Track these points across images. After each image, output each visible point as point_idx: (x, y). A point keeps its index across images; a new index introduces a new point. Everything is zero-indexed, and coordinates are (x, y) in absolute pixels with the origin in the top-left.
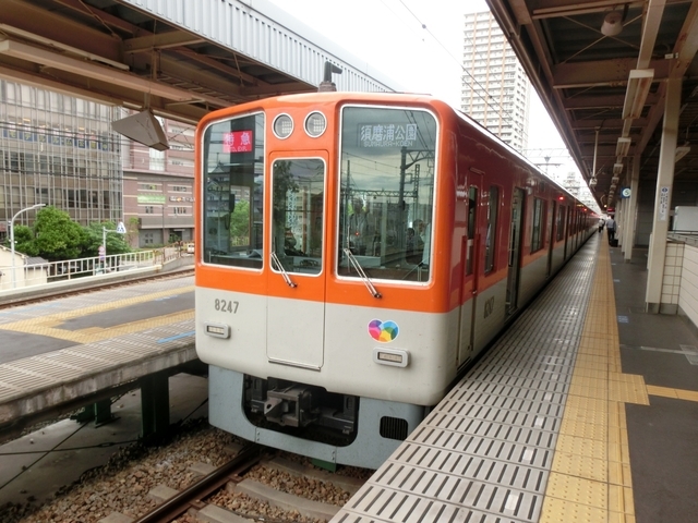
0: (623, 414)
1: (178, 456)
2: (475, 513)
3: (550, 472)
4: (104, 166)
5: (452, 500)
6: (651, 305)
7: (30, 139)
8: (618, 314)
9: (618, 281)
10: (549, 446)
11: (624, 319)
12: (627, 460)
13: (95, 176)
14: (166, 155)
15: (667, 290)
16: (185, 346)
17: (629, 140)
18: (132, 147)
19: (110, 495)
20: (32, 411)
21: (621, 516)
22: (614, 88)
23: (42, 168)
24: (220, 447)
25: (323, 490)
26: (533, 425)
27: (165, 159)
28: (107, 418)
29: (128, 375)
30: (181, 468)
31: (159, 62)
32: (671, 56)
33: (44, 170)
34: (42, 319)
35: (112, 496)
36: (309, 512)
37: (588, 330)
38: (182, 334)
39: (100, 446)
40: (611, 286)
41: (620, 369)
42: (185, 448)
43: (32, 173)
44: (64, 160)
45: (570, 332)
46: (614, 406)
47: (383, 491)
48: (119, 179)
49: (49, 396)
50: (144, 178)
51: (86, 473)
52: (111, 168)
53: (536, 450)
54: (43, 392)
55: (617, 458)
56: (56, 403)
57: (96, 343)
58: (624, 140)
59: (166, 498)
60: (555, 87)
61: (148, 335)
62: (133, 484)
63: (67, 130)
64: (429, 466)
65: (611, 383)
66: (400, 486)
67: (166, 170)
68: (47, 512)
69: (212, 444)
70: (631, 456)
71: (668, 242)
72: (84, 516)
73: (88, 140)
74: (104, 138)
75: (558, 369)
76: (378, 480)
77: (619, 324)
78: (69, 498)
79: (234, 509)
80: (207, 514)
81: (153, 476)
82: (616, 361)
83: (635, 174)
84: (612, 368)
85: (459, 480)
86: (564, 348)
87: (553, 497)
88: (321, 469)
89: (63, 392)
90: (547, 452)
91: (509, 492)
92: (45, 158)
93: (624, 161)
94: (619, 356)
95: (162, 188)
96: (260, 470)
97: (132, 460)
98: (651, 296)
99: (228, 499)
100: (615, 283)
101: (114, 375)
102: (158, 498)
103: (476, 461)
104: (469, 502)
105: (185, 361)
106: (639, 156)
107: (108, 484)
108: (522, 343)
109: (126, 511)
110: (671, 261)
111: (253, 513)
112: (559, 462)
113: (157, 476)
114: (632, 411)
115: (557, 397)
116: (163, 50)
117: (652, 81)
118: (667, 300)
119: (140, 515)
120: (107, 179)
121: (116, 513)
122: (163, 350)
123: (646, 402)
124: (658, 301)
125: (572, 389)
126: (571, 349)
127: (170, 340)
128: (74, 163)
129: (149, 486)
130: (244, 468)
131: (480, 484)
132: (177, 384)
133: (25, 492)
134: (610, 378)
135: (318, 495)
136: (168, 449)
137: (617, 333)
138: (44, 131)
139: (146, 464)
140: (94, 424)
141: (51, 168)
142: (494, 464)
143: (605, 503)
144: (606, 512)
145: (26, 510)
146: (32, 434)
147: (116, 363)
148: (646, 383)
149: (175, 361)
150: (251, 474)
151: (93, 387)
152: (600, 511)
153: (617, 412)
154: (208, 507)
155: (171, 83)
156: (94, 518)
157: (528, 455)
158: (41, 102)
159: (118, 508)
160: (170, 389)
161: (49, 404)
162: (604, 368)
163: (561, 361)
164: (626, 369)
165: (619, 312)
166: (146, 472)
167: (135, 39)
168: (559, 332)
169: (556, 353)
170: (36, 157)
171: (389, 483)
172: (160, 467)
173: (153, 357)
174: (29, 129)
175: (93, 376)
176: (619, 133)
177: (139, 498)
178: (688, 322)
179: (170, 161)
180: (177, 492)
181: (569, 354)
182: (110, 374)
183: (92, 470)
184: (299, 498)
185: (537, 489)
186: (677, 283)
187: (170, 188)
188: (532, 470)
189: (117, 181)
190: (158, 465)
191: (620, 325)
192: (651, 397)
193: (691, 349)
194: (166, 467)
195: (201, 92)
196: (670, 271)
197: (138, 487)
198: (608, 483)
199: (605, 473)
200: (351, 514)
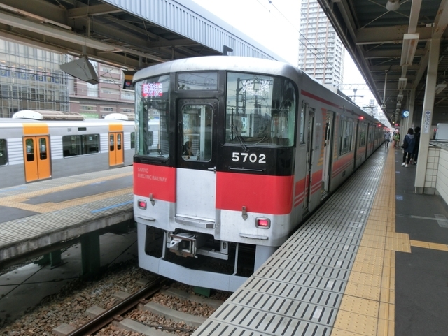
0: (394, 258)
1: (106, 287)
2: (293, 320)
3: (343, 294)
4: (56, 94)
5: (279, 312)
6: (418, 188)
7: (5, 75)
8: (396, 194)
9: (399, 172)
10: (344, 278)
11: (400, 198)
12: (393, 287)
13: (50, 100)
14: (99, 86)
15: (429, 178)
16: (110, 215)
17: (406, 79)
18: (75, 81)
19: (60, 313)
20: (8, 257)
21: (386, 322)
22: (396, 44)
23: (14, 95)
24: (134, 281)
25: (201, 308)
26: (335, 266)
27: (99, 89)
28: (58, 263)
29: (72, 234)
30: (108, 295)
31: (92, 25)
32: (430, 25)
33: (15, 96)
34: (14, 197)
35: (61, 313)
36: (192, 322)
37: (376, 204)
38: (108, 207)
39: (54, 281)
40: (394, 175)
41: (394, 230)
42: (111, 281)
43: (7, 98)
44: (29, 89)
45: (364, 206)
46: (388, 254)
47: (235, 307)
48: (67, 102)
49: (19, 248)
50: (84, 102)
51: (44, 298)
52: (61, 95)
53: (335, 281)
54: (14, 245)
55: (387, 286)
56: (23, 252)
57: (50, 213)
58: (403, 79)
59: (98, 314)
60: (357, 44)
61: (85, 207)
62: (76, 305)
63: (31, 68)
64: (266, 291)
65: (387, 238)
66: (247, 304)
67: (99, 97)
68: (18, 324)
69: (129, 280)
70: (396, 285)
71: (430, 147)
72: (43, 326)
73: (45, 76)
74: (56, 75)
75: (354, 230)
76: (232, 300)
77: (396, 200)
78: (34, 314)
79: (142, 321)
80: (124, 324)
81: (89, 300)
82: (392, 225)
83: (411, 102)
84: (389, 229)
85: (285, 300)
86: (359, 216)
87: (344, 310)
88: (200, 295)
89: (28, 245)
90: (342, 283)
91: (316, 307)
92: (16, 88)
93: (404, 92)
94: (394, 221)
95: (96, 109)
96: (160, 296)
97: (76, 290)
98: (419, 182)
99: (139, 315)
100: (396, 174)
101: (62, 234)
102: (93, 314)
103: (297, 288)
104: (290, 314)
105: (110, 225)
106: (415, 90)
107: (59, 305)
108: (332, 213)
109: (71, 323)
110: (431, 159)
111: (155, 324)
112: (350, 289)
113: (92, 300)
114: (400, 256)
115: (352, 247)
116: (94, 16)
117: (418, 41)
118: (428, 185)
119: (81, 325)
120: (58, 102)
121: (65, 324)
122: (95, 217)
123: (409, 251)
124: (423, 186)
125: (362, 242)
126: (363, 217)
127: (100, 211)
128: (36, 91)
129: (86, 306)
130: (149, 295)
131: (298, 303)
132: (106, 240)
133: (3, 311)
134: (388, 235)
135: (198, 312)
136: (100, 282)
137: (395, 206)
138: (15, 70)
139: (85, 292)
140: (50, 266)
141: (20, 95)
142: (308, 290)
143: (377, 314)
144: (377, 319)
145: (5, 323)
146: (8, 273)
147: (64, 226)
148: (410, 239)
149: (103, 224)
150: (154, 298)
151: (49, 241)
152: (373, 319)
153: (389, 257)
154: (125, 320)
155: (100, 39)
156: (49, 327)
157: (330, 284)
158: (12, 50)
159: (66, 321)
160: (101, 243)
161: (19, 253)
162: (384, 229)
163: (356, 225)
164: (398, 230)
165: (397, 193)
166: (84, 297)
167: (76, 9)
168: (357, 206)
169: (354, 219)
170: (10, 87)
171: (240, 302)
172: (94, 295)
173: (88, 222)
174: (5, 68)
175: (48, 234)
176: (399, 74)
177: (80, 314)
178: (441, 199)
179: (102, 90)
180: (105, 310)
181: (363, 220)
182: (59, 233)
183: (49, 296)
184: (185, 314)
185: (334, 305)
186: (435, 174)
187: (102, 109)
188: (332, 293)
189: (65, 104)
190: (93, 293)
191: (397, 202)
192: (412, 247)
193: (441, 217)
194: (98, 294)
195: (121, 45)
196: (430, 166)
197: (80, 307)
198: (380, 302)
199: (379, 295)
200: (214, 321)
